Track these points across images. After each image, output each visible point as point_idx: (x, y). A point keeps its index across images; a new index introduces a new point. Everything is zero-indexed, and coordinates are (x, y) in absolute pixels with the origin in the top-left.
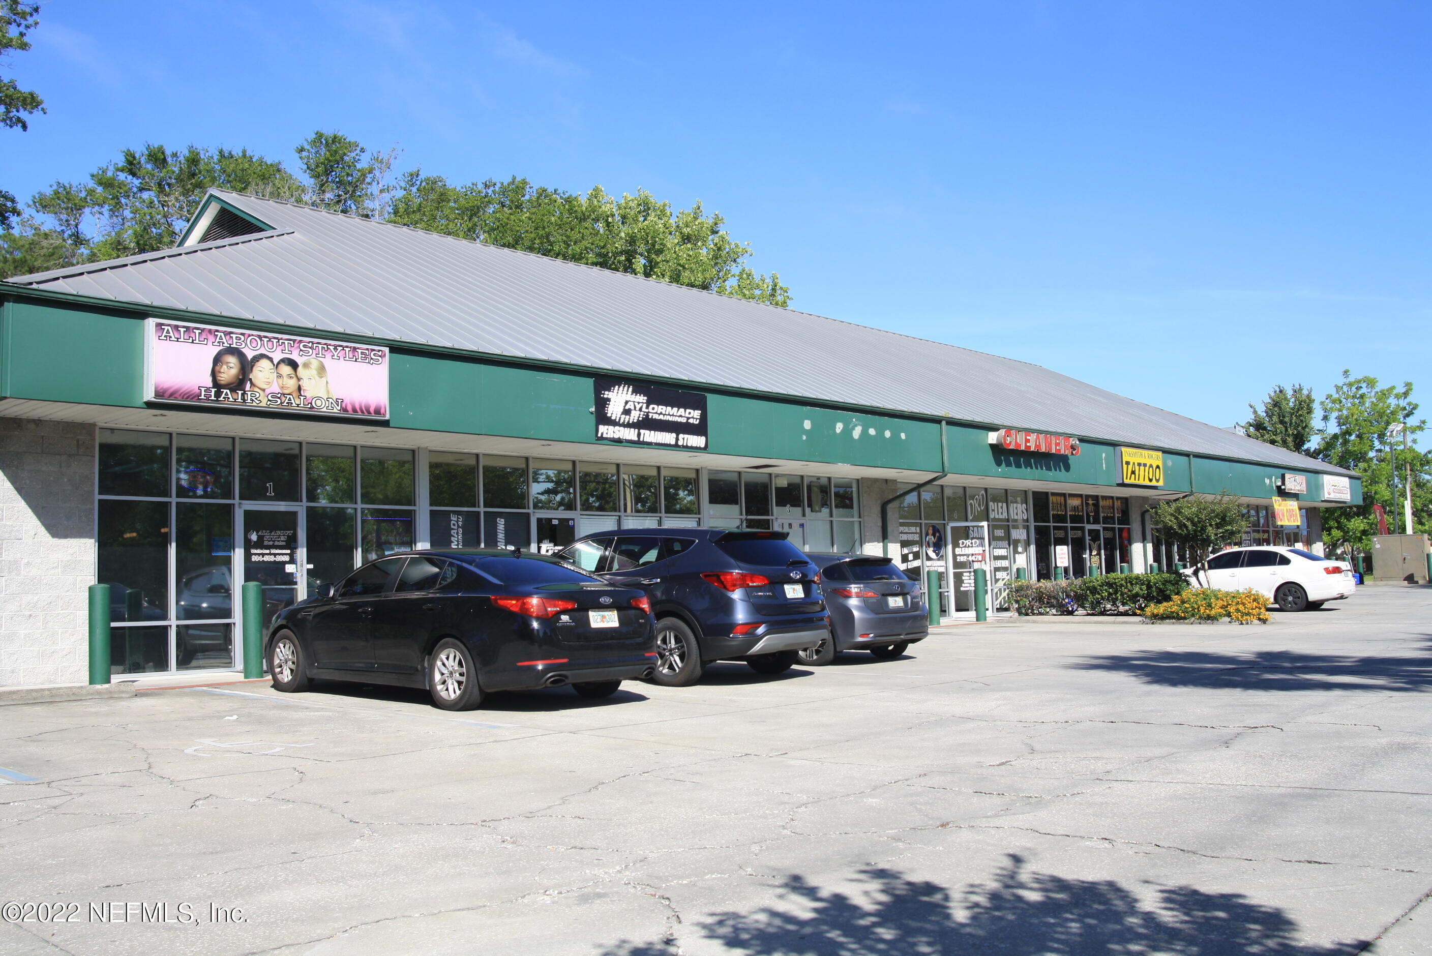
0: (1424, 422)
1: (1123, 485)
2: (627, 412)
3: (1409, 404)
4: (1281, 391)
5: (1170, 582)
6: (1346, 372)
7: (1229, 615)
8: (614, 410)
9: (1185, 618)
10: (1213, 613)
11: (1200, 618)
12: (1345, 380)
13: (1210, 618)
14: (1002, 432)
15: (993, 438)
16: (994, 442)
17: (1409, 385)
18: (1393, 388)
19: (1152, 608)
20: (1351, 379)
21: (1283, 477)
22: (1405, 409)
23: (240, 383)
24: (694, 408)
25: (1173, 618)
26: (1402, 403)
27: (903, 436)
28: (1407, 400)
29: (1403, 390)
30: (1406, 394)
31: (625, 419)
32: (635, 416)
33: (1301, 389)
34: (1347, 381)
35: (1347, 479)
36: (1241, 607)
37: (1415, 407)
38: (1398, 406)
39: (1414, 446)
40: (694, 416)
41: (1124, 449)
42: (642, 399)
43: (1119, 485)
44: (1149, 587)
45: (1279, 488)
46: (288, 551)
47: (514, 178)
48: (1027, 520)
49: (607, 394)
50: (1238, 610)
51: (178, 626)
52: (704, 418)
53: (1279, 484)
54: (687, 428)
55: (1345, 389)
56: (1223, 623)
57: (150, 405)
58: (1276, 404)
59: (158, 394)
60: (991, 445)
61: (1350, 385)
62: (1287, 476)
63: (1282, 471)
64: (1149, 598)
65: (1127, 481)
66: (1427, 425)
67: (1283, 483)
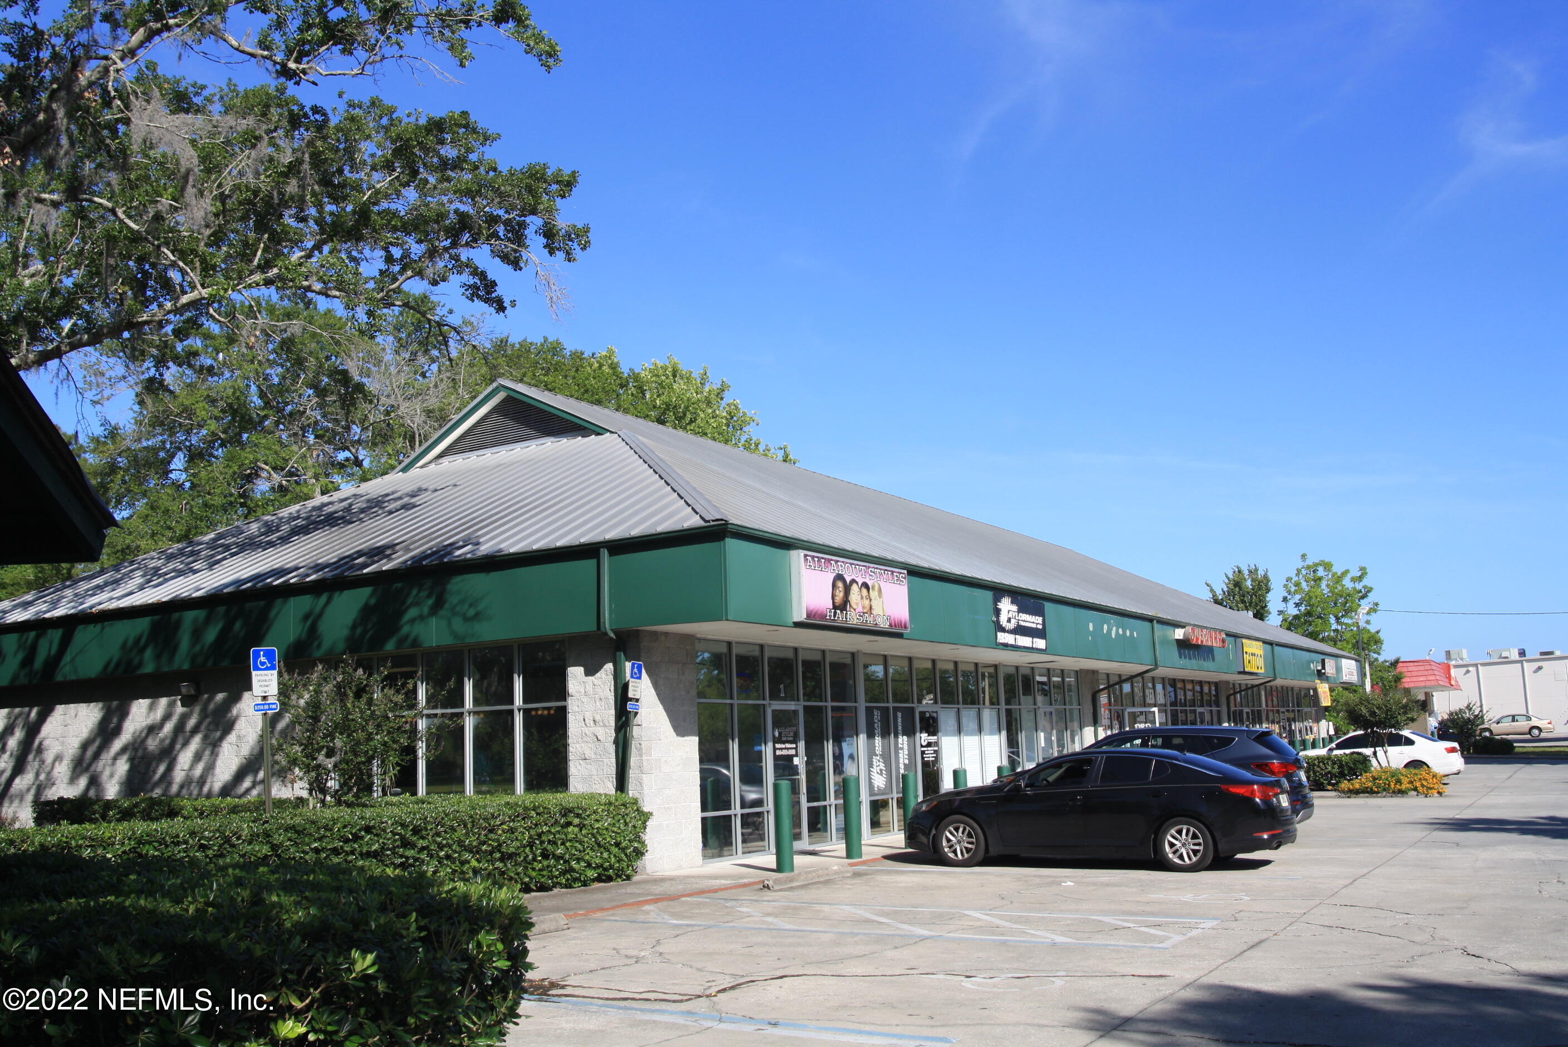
0: (1377, 604)
1: (1244, 673)
2: (1009, 620)
3: (1365, 587)
4: (1239, 572)
5: (1359, 761)
6: (1303, 556)
7: (1415, 789)
8: (1003, 619)
9: (1378, 793)
10: (1403, 787)
11: (1394, 792)
12: (1303, 564)
13: (1402, 793)
14: (1189, 629)
15: (1179, 634)
16: (1181, 637)
17: (1364, 572)
18: (1347, 572)
19: (1345, 785)
20: (1309, 562)
21: (1323, 662)
22: (1360, 591)
23: (842, 606)
24: (1040, 615)
25: (1367, 792)
26: (1359, 586)
27: (1135, 635)
28: (1362, 584)
29: (1359, 574)
30: (1360, 578)
31: (1009, 626)
32: (1013, 623)
33: (1256, 570)
34: (1305, 564)
35: (1353, 662)
36: (1425, 783)
37: (1370, 590)
38: (1354, 588)
39: (1368, 627)
40: (1040, 622)
41: (1244, 641)
42: (1018, 609)
43: (1240, 673)
44: (1341, 766)
45: (1319, 671)
46: (794, 746)
47: (546, 339)
48: (1165, 705)
49: (999, 605)
50: (1423, 786)
51: (742, 815)
52: (1044, 623)
53: (1319, 668)
54: (1036, 633)
55: (1304, 572)
56: (1412, 796)
57: (798, 625)
58: (1237, 584)
59: (809, 615)
60: (1177, 640)
61: (1308, 567)
62: (1326, 661)
63: (1323, 657)
64: (1342, 775)
65: (1247, 670)
66: (1380, 607)
67: (1324, 667)
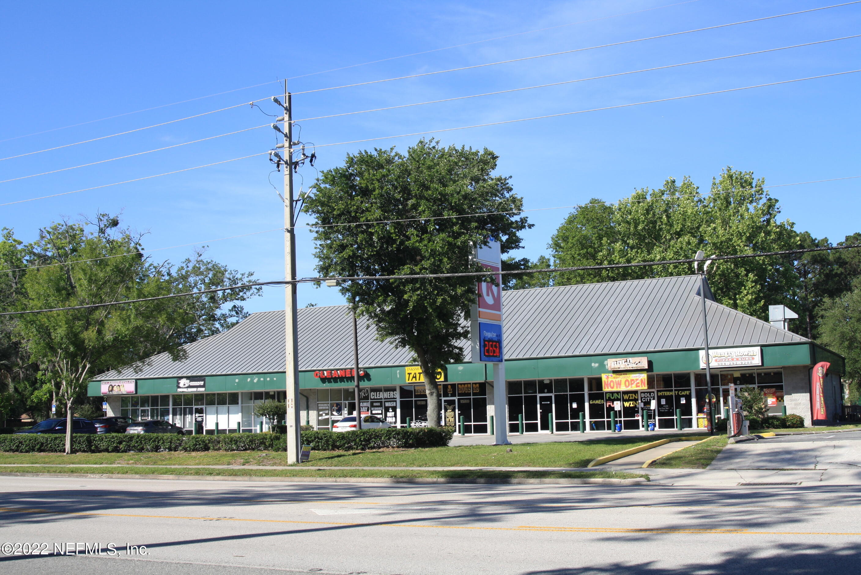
2: (184, 385)
8: (181, 385)
23: (111, 391)
24: (202, 381)
27: (275, 379)
31: (184, 386)
32: (187, 385)
40: (202, 383)
41: (408, 367)
42: (188, 381)
46: (147, 418)
49: (180, 381)
52: (204, 383)
54: (200, 386)
65: (409, 382)
